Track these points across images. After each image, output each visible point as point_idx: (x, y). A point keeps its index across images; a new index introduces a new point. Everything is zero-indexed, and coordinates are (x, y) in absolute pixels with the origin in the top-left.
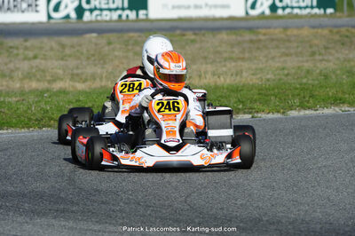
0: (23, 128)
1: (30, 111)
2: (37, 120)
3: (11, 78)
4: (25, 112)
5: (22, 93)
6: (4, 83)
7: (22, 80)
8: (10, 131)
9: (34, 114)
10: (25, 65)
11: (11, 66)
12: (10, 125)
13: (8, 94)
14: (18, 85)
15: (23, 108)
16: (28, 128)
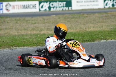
0: (31, 46)
1: (33, 41)
2: (36, 44)
3: (27, 30)
4: (32, 41)
5: (31, 35)
6: (25, 32)
7: (31, 31)
8: (27, 47)
9: (35, 42)
10: (32, 26)
11: (27, 26)
12: (27, 46)
13: (26, 35)
14: (30, 32)
15: (31, 40)
16: (33, 46)
